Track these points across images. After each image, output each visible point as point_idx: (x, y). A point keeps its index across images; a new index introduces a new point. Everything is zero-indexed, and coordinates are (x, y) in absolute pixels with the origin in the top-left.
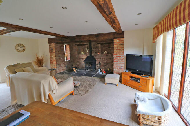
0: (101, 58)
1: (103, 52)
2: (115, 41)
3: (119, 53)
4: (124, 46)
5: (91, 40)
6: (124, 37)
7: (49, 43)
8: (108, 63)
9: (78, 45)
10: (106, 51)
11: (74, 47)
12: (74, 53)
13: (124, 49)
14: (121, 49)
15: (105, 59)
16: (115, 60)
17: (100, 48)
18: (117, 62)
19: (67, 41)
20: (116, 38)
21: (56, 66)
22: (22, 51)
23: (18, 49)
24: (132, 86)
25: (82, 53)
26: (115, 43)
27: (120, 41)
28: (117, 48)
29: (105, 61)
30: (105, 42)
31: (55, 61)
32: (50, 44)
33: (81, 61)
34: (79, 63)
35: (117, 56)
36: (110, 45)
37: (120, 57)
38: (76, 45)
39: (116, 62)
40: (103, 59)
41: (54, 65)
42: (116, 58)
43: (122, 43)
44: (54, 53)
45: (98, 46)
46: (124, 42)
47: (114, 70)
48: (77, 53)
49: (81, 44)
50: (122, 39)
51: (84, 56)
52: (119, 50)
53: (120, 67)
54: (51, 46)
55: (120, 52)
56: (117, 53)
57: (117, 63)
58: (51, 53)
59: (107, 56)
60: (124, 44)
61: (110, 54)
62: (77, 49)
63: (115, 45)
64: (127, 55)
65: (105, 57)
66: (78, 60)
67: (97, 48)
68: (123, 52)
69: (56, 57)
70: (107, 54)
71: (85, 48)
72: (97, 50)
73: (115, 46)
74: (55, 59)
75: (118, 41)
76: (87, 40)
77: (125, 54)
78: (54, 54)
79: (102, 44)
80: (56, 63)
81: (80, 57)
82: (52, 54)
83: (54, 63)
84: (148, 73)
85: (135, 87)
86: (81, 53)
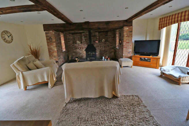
0: (99, 47)
1: (100, 40)
2: (125, 29)
3: (128, 40)
4: (132, 33)
5: (101, 27)
6: (132, 25)
7: (44, 31)
8: (106, 50)
9: (73, 34)
10: (103, 39)
11: (68, 36)
12: (69, 42)
13: (132, 36)
14: (130, 36)
15: (103, 47)
16: (125, 46)
17: (98, 36)
18: (127, 47)
19: (71, 28)
20: (126, 26)
21: (57, 57)
22: (10, 42)
23: (5, 39)
24: (144, 65)
25: (78, 42)
26: (125, 30)
27: (129, 28)
28: (126, 35)
29: (104, 49)
30: (102, 30)
31: (57, 52)
32: (47, 32)
33: (77, 51)
34: (75, 53)
35: (126, 43)
36: (107, 33)
37: (129, 43)
38: (69, 33)
39: (125, 47)
40: (101, 47)
41: (54, 57)
42: (125, 44)
43: (130, 31)
44: (54, 42)
45: (96, 34)
46: (132, 30)
47: (124, 55)
48: (71, 42)
49: (77, 32)
50: (131, 27)
51: (80, 45)
52: (128, 37)
53: (129, 51)
54: (48, 35)
55: (129, 38)
56: (126, 40)
57: (126, 49)
58: (49, 43)
59: (105, 44)
60: (132, 31)
61: (108, 42)
62: (72, 38)
63: (125, 32)
64: (135, 41)
65: (103, 45)
66: (74, 50)
67: (95, 36)
68: (131, 38)
69: (56, 47)
70: (105, 41)
71: (81, 36)
72: (95, 38)
73: (125, 34)
74: (56, 50)
75: (127, 29)
76: (97, 27)
77: (133, 40)
78: (55, 44)
79: (99, 32)
80: (58, 54)
81: (75, 47)
82: (52, 44)
83: (55, 54)
84: (155, 53)
85: (146, 65)
86: (76, 42)
